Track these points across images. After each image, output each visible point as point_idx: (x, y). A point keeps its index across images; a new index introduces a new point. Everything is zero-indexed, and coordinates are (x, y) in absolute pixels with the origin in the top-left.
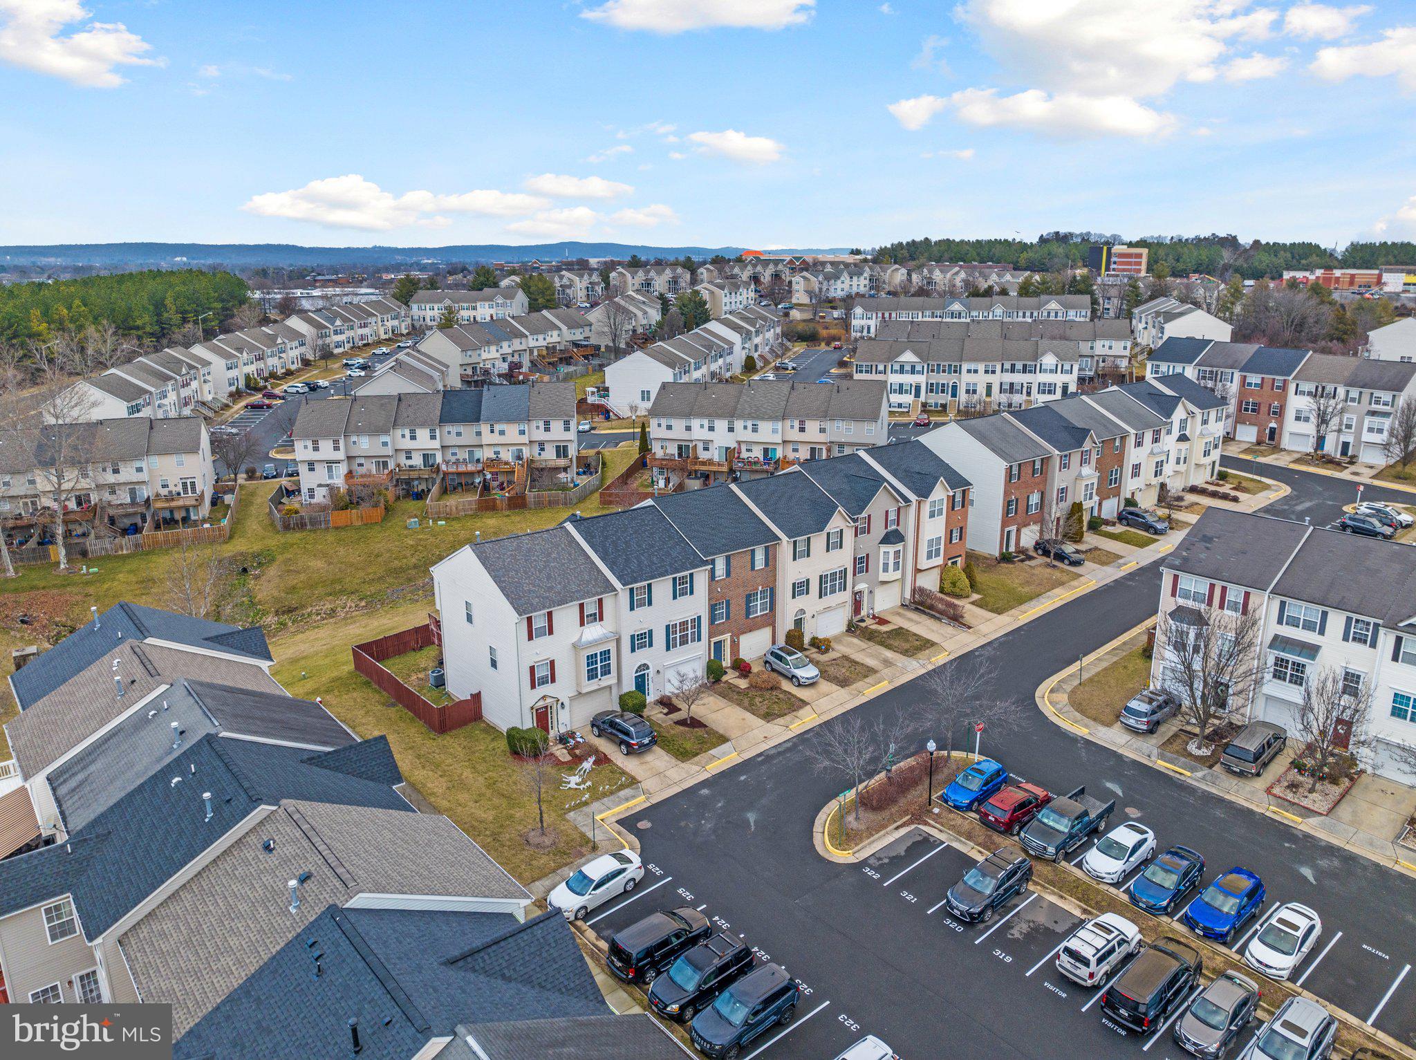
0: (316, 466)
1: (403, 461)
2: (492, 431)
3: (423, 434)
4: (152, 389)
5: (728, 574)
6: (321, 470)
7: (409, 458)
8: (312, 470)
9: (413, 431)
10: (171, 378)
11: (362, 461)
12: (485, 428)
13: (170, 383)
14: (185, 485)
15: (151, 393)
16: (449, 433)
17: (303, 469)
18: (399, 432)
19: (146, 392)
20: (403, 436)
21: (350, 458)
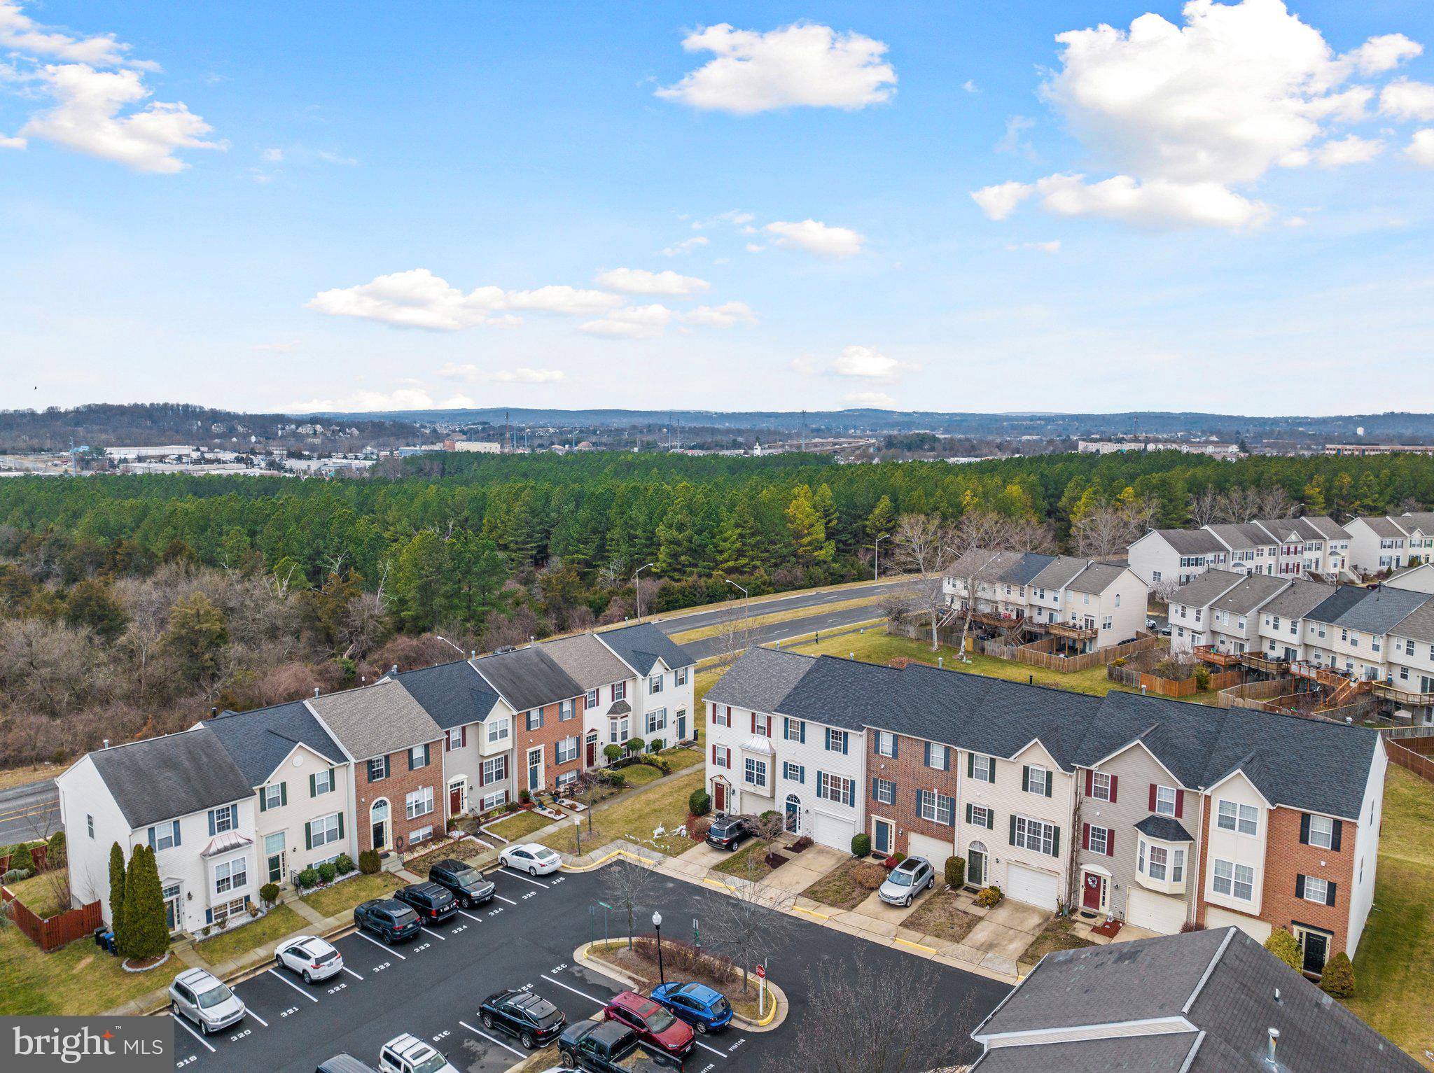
0: (1185, 632)
1: (1265, 648)
2: (1344, 638)
3: (1285, 624)
4: (1230, 549)
5: (895, 754)
6: (1187, 636)
7: (1272, 648)
8: (1181, 635)
9: (1276, 619)
10: (1271, 542)
11: (1224, 638)
12: (1337, 632)
13: (1266, 549)
14: (1087, 620)
15: (1228, 552)
16: (1313, 630)
17: (1175, 632)
18: (1264, 618)
19: (1222, 548)
20: (1268, 623)
21: (1213, 633)
